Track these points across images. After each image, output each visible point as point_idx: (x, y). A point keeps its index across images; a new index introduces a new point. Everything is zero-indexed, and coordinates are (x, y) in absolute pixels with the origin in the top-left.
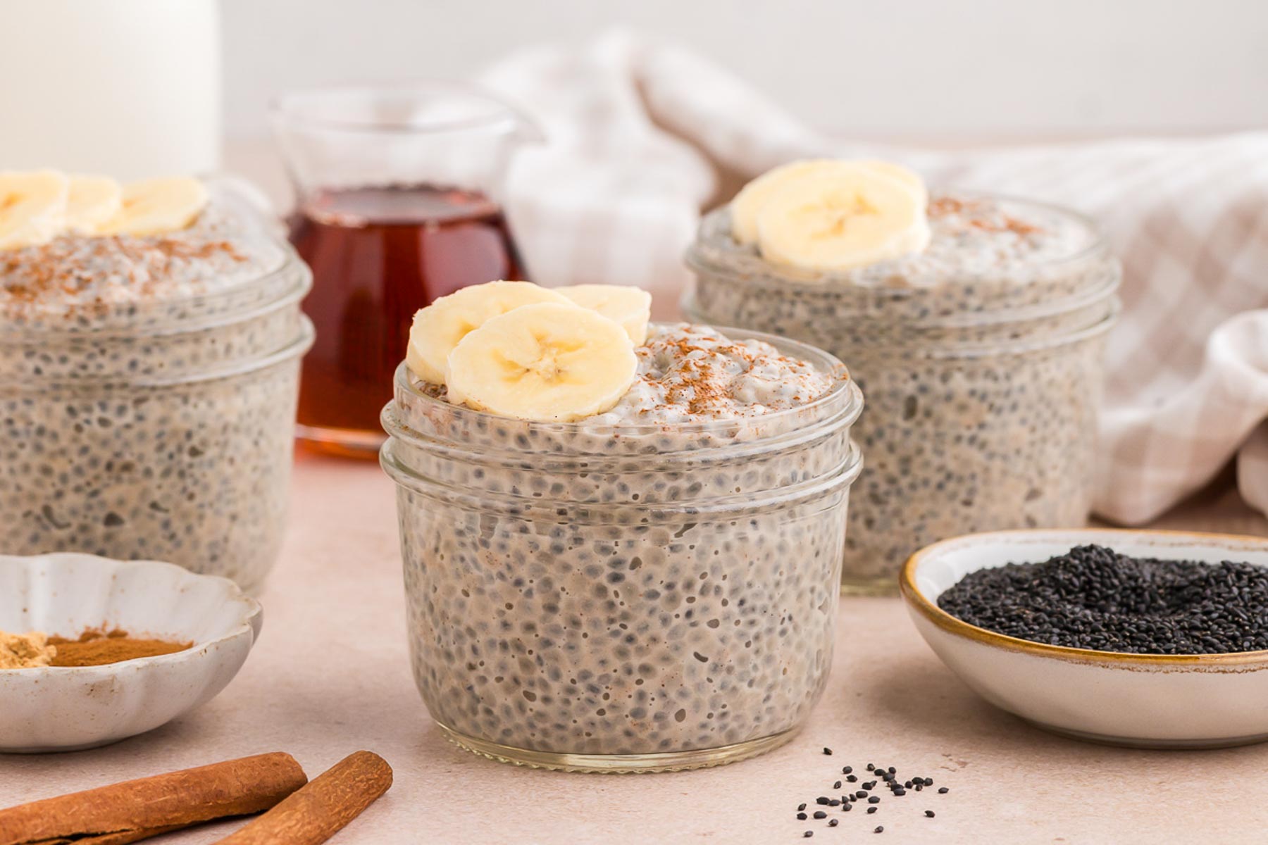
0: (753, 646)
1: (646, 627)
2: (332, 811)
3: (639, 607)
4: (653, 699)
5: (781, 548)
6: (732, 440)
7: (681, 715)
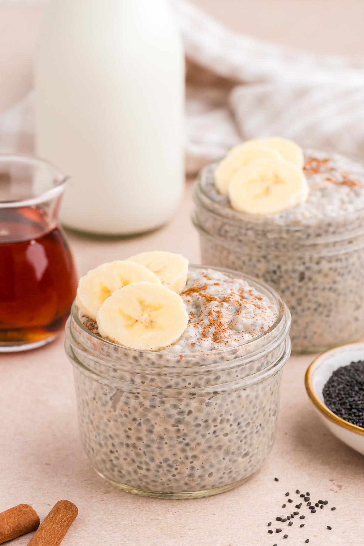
0: (243, 442)
1: (195, 439)
2: (53, 544)
3: (192, 431)
4: (198, 469)
5: (257, 397)
6: (234, 356)
7: (211, 475)
